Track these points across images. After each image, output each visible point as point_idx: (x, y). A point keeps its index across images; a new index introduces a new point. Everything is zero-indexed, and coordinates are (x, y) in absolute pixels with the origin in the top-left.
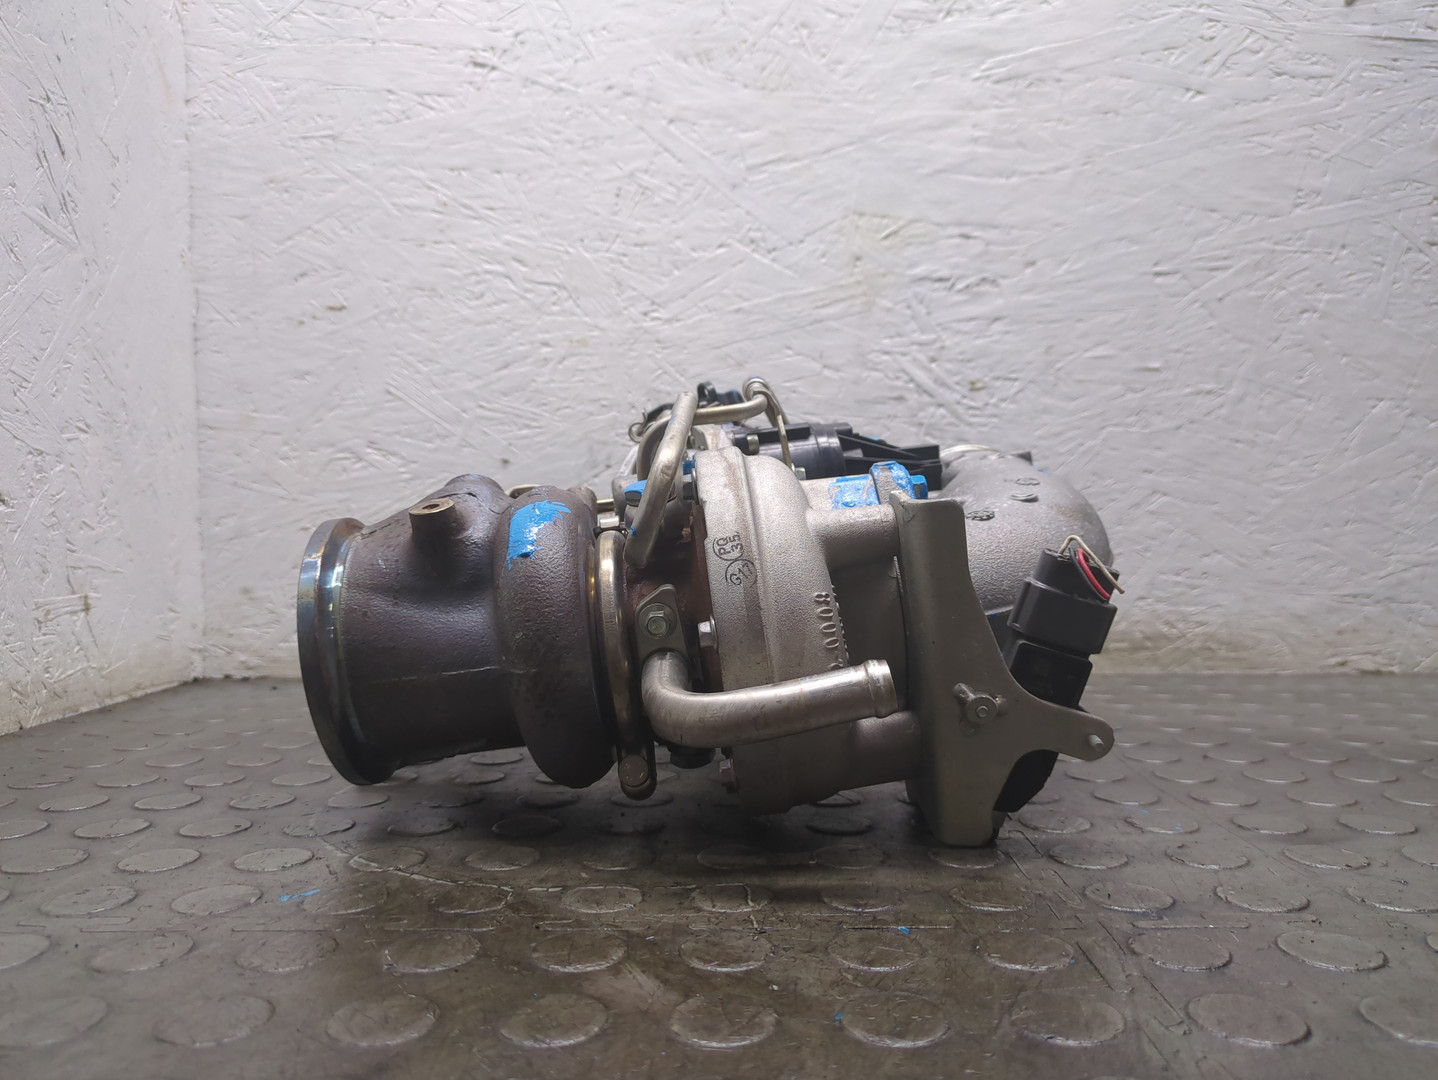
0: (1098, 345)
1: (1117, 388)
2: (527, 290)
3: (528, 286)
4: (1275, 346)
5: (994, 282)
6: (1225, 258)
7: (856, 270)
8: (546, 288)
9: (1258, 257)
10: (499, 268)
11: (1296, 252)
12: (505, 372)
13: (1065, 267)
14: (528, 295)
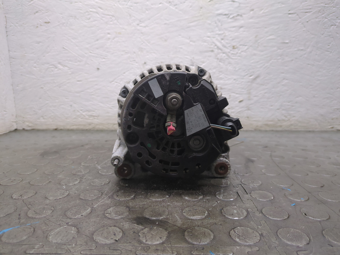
0: (271, 35)
1: (275, 48)
2: (103, 17)
3: (103, 16)
4: (323, 36)
5: (241, 16)
6: (310, 9)
7: (201, 12)
8: (108, 16)
9: (320, 8)
10: (94, 10)
11: (331, 7)
12: (97, 42)
13: (263, 11)
14: (103, 19)
